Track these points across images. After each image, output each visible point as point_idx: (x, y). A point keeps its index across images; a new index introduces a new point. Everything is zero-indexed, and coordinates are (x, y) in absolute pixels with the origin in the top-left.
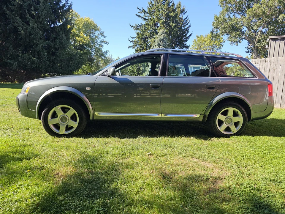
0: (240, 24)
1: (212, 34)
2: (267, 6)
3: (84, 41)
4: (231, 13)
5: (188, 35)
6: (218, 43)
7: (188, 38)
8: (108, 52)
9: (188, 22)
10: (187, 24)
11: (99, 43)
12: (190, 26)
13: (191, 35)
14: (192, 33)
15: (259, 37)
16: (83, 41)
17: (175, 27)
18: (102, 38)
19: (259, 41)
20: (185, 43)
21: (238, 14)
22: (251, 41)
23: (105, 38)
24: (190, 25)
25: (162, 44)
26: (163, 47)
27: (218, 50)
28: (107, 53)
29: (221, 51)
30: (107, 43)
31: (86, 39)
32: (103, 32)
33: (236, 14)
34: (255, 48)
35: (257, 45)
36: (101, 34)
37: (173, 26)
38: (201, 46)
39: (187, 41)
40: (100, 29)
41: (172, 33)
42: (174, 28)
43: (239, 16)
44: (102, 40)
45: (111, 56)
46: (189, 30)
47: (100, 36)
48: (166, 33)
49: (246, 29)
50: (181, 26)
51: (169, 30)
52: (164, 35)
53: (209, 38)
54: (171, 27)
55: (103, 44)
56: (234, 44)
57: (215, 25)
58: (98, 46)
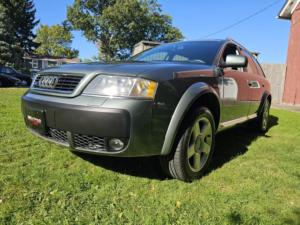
0: (94, 23)
1: (64, 26)
2: (119, 11)
4: (83, 8)
5: (34, 21)
6: (67, 37)
7: (34, 24)
9: (33, 5)
10: (32, 7)
12: (35, 11)
13: (38, 22)
14: (40, 20)
15: (112, 39)
17: (18, 6)
19: (112, 43)
20: (30, 31)
21: (91, 11)
22: (105, 41)
24: (35, 9)
25: (3, 26)
26: (5, 30)
27: (68, 45)
29: (71, 47)
33: (89, 11)
34: (109, 48)
35: (110, 46)
37: (15, 5)
38: (47, 38)
39: (32, 29)
41: (15, 14)
42: (17, 8)
43: (92, 14)
46: (35, 15)
48: (6, 12)
49: (99, 28)
50: (24, 8)
51: (10, 10)
52: (4, 13)
53: (56, 29)
54: (11, 5)
56: (91, 41)
57: (70, 17)
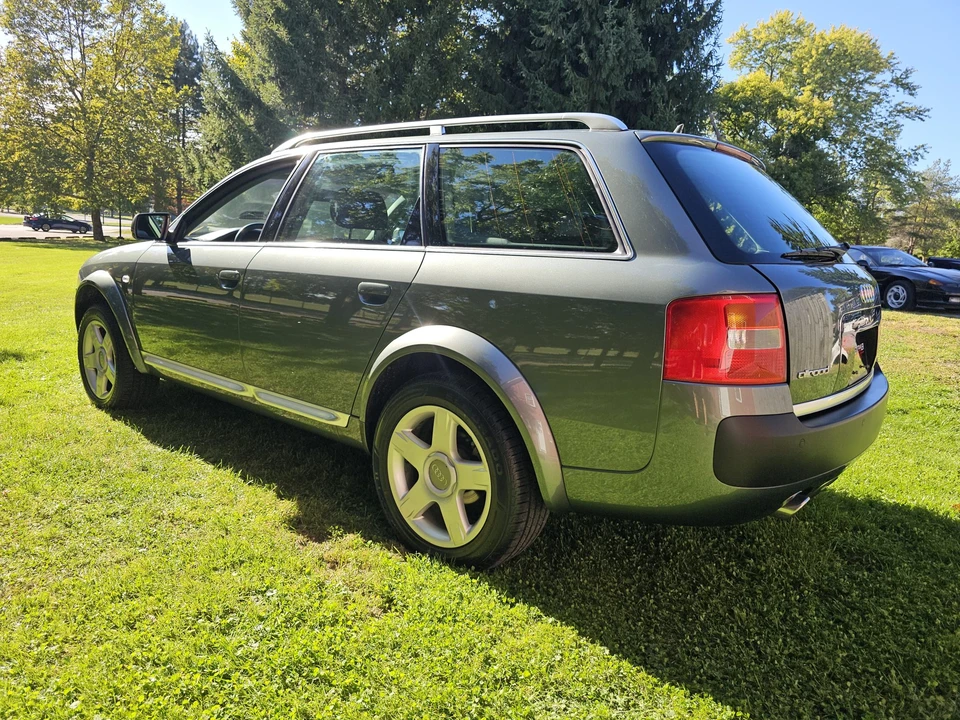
3: (809, 119)
8: (921, 151)
11: (883, 120)
16: (803, 120)
18: (897, 96)
23: (912, 95)
28: (915, 155)
30: (919, 114)
31: (816, 113)
32: (907, 73)
36: (897, 82)
40: (895, 61)
44: (896, 105)
45: (943, 167)
47: (892, 91)
55: (901, 120)
58: (878, 133)
